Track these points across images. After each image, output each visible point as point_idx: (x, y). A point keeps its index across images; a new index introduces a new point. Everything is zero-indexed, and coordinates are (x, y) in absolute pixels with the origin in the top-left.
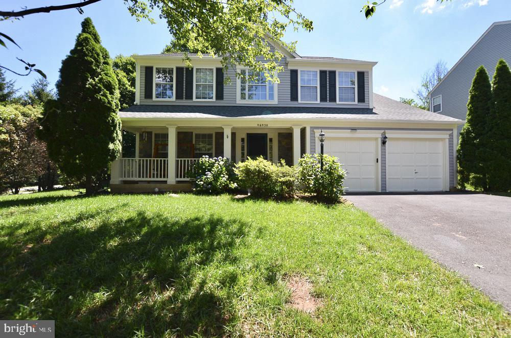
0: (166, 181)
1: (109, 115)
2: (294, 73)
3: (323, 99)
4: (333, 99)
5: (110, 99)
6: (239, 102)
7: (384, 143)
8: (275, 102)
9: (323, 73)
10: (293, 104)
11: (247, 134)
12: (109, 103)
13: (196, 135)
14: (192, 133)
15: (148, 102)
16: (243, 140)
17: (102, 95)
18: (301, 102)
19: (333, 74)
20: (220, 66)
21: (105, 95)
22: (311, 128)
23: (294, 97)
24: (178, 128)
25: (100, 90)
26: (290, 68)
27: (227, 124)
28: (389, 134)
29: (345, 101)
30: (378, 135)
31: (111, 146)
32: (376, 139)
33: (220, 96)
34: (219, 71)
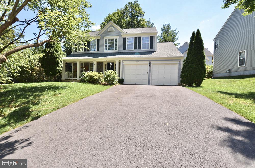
0: (77, 79)
1: (56, 59)
2: (125, 39)
3: (136, 48)
4: (140, 48)
5: (57, 55)
6: (105, 51)
7: (150, 66)
8: (117, 51)
9: (136, 38)
10: (124, 51)
11: (107, 63)
12: (56, 56)
13: (91, 64)
14: (89, 63)
15: (76, 53)
16: (106, 65)
17: (54, 54)
18: (127, 50)
19: (140, 38)
20: (99, 38)
21: (55, 54)
22: (122, 61)
23: (124, 48)
24: (80, 62)
25: (54, 52)
26: (123, 37)
27: (95, 60)
28: (152, 62)
29: (145, 49)
30: (148, 63)
31: (58, 68)
32: (147, 64)
33: (98, 49)
34: (98, 40)
